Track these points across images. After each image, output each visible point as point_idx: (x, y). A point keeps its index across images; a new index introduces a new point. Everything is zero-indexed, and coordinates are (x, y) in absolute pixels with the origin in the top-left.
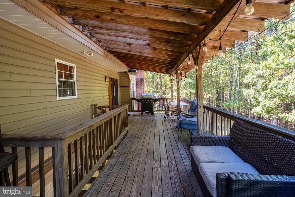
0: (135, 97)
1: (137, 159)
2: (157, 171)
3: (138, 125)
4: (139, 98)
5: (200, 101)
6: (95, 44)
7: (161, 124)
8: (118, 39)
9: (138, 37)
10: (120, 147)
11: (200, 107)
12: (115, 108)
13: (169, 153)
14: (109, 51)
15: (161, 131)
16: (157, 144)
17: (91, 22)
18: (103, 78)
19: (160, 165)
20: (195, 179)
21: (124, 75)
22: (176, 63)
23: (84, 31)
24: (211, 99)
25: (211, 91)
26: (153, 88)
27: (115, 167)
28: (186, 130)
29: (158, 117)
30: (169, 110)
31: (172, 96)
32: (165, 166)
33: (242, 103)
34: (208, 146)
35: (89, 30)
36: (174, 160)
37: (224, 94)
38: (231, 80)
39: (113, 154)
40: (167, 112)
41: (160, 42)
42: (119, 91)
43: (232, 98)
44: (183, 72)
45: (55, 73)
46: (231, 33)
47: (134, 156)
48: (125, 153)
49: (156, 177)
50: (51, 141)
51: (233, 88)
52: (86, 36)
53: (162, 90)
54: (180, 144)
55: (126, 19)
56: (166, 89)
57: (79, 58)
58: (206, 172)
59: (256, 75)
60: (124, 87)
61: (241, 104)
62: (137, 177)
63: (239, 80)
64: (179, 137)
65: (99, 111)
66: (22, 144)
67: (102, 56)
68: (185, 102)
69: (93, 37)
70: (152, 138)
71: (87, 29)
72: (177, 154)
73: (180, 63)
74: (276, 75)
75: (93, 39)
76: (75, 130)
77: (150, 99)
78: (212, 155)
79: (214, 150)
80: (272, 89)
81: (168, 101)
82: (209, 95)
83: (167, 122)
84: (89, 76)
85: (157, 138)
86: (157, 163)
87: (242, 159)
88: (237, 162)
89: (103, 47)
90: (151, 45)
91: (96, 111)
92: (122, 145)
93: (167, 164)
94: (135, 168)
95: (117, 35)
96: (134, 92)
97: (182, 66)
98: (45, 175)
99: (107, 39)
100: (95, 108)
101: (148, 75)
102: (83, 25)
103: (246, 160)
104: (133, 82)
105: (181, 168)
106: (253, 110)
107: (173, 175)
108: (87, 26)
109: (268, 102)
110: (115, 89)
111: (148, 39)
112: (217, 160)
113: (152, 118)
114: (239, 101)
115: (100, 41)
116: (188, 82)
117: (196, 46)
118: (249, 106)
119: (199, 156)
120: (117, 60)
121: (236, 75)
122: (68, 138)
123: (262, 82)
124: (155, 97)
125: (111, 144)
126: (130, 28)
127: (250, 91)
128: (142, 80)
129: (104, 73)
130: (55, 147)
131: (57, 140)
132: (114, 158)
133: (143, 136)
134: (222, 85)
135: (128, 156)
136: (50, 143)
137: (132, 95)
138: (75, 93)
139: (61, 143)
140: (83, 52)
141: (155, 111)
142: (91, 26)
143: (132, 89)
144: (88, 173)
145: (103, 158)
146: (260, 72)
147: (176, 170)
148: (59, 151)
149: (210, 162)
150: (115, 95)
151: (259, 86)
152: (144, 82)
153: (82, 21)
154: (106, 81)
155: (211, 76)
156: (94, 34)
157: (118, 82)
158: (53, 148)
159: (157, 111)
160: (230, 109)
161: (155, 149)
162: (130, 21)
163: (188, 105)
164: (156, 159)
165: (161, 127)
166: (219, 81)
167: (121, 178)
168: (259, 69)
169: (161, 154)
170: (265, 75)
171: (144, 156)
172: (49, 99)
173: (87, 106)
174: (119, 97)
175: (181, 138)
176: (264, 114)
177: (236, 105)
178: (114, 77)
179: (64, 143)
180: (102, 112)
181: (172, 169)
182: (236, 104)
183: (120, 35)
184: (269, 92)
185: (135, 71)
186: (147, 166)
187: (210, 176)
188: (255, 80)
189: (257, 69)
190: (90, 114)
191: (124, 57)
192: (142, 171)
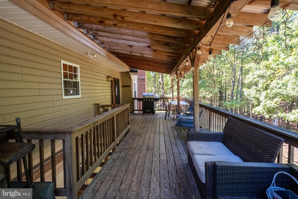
0: (137, 97)
1: (138, 154)
2: (156, 165)
3: (139, 124)
4: (140, 98)
5: (196, 100)
6: (98, 45)
7: (161, 123)
8: (120, 41)
9: (139, 40)
10: (122, 143)
11: (197, 105)
12: (117, 107)
13: (168, 149)
14: (111, 52)
15: (162, 130)
16: (157, 141)
17: (95, 27)
18: (105, 78)
19: (159, 159)
20: (191, 171)
21: (126, 75)
22: (176, 64)
23: (88, 34)
24: (213, 99)
25: (213, 91)
26: (155, 87)
27: (117, 161)
28: (185, 128)
29: (159, 116)
30: (170, 109)
31: (173, 96)
32: (163, 160)
33: (243, 102)
34: (203, 141)
35: (93, 33)
36: (173, 155)
37: (227, 94)
38: (233, 80)
39: (115, 149)
40: (168, 111)
41: (160, 44)
42: (120, 90)
43: (235, 98)
44: (183, 73)
45: (61, 73)
46: (224, 37)
47: (135, 151)
48: (126, 149)
49: (154, 169)
50: (61, 134)
51: (236, 87)
52: (90, 38)
53: (163, 90)
54: (178, 141)
55: (127, 24)
56: (168, 88)
57: (83, 59)
58: (199, 163)
59: (257, 75)
60: (126, 86)
61: (243, 104)
62: (137, 169)
63: (241, 79)
64: (178, 134)
65: (101, 110)
66: (37, 136)
67: (104, 57)
68: (185, 101)
69: (97, 39)
70: (152, 135)
71: (91, 32)
72: (175, 150)
73: (179, 64)
74: (277, 75)
75: (96, 41)
76: (82, 125)
77: (151, 99)
78: (205, 149)
79: (208, 145)
80: (273, 89)
81: (169, 100)
82: (211, 95)
83: (168, 121)
84: (92, 76)
85: (157, 136)
86: (156, 157)
87: (233, 153)
88: (227, 155)
89: (106, 48)
90: (152, 47)
91: (99, 110)
92: (124, 142)
93: (166, 159)
94: (136, 162)
95: (120, 37)
96: (135, 92)
97: (181, 66)
98: (56, 166)
99: (110, 41)
100: (98, 107)
101: (149, 75)
102: (87, 29)
103: (236, 153)
104: (135, 82)
105: (178, 162)
106: (254, 109)
107: (171, 168)
108: (91, 29)
109: (269, 102)
110: (116, 89)
111: (148, 42)
112: (209, 153)
113: (153, 117)
114: (241, 100)
115: (102, 43)
116: (190, 81)
117: (193, 49)
118: (250, 106)
119: (193, 150)
120: (119, 61)
121: (239, 75)
122: (76, 132)
123: (262, 82)
124: (156, 97)
125: (114, 140)
126: (131, 31)
127: (251, 91)
128: (144, 80)
129: (107, 73)
130: (65, 139)
131: (67, 133)
132: (116, 153)
133: (144, 134)
134: (224, 84)
135: (129, 152)
136: (60, 136)
137: (134, 94)
138: (79, 92)
139: (71, 135)
140: (87, 53)
141: (156, 111)
142: (95, 30)
143: (134, 88)
144: (93, 165)
145: (106, 152)
146: (260, 72)
147: (173, 163)
148: (68, 142)
149: (203, 154)
150: (117, 95)
151: (260, 86)
152: (146, 82)
153: (86, 25)
154: (108, 81)
155: (213, 75)
156: (97, 37)
157: (120, 82)
158: (63, 140)
159: (158, 110)
160: (232, 109)
161: (155, 145)
162: (131, 26)
163: (188, 104)
164: (156, 154)
165: (162, 126)
166: (222, 80)
167: (123, 170)
168: (260, 69)
169: (161, 150)
170: (265, 75)
171: (144, 152)
172: (55, 98)
173: (90, 106)
174: (121, 97)
175: (180, 136)
176: (265, 114)
177: (238, 105)
178: (116, 77)
179: (73, 136)
180: (104, 111)
181: (170, 163)
182: (238, 103)
183: (122, 38)
184: (269, 92)
185: (137, 71)
186: (147, 160)
187: (201, 166)
188: (256, 80)
189: (258, 69)
190: (93, 113)
191: (126, 57)
192: (142, 164)
